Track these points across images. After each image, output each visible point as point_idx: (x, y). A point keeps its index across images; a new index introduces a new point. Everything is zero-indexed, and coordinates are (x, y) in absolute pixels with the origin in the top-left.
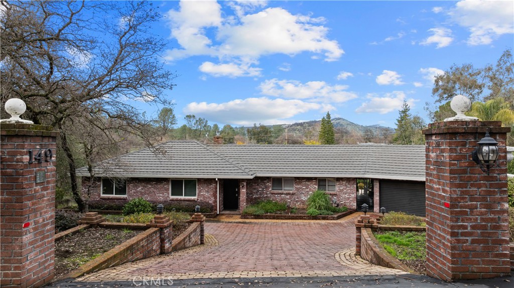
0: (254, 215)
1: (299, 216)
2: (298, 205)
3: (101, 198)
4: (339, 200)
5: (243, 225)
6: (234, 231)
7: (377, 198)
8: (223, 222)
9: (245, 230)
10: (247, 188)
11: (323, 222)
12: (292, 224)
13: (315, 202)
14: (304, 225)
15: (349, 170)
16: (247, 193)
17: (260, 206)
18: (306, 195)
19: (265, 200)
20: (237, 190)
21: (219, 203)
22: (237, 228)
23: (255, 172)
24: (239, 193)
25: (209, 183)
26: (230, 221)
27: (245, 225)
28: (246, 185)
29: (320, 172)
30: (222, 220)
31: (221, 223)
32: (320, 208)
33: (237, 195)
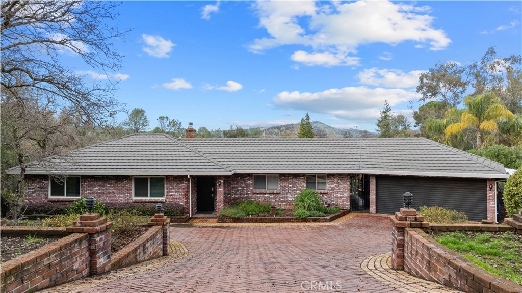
0: (233, 218)
1: (286, 219)
2: (284, 206)
3: (49, 201)
4: (330, 200)
5: (219, 229)
6: (210, 237)
7: (373, 197)
8: (196, 227)
9: (223, 236)
10: (225, 187)
11: (314, 224)
12: (278, 227)
13: (303, 201)
14: (293, 229)
15: (342, 166)
16: (225, 193)
17: (240, 207)
18: (292, 194)
19: (245, 200)
20: (212, 189)
21: (192, 205)
22: (213, 234)
23: (233, 168)
24: (215, 192)
25: (179, 181)
26: (205, 225)
27: (223, 230)
28: (224, 183)
29: (309, 168)
30: (195, 224)
31: (194, 228)
32: (309, 209)
33: (212, 195)
